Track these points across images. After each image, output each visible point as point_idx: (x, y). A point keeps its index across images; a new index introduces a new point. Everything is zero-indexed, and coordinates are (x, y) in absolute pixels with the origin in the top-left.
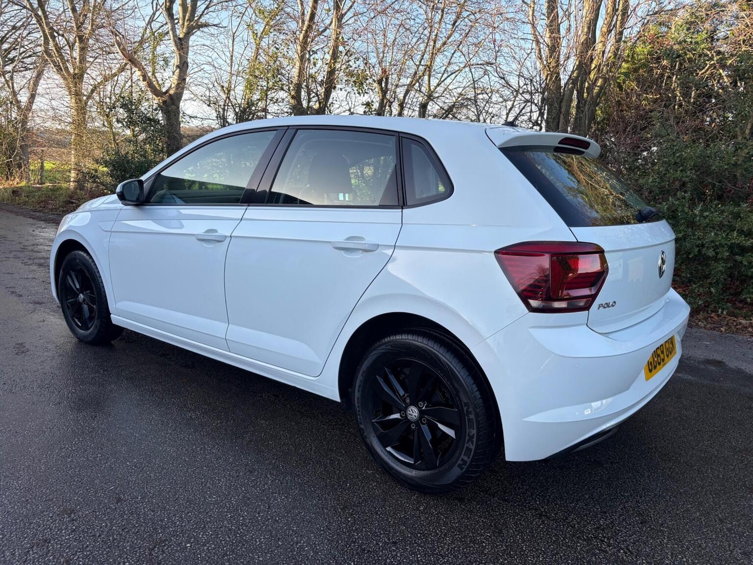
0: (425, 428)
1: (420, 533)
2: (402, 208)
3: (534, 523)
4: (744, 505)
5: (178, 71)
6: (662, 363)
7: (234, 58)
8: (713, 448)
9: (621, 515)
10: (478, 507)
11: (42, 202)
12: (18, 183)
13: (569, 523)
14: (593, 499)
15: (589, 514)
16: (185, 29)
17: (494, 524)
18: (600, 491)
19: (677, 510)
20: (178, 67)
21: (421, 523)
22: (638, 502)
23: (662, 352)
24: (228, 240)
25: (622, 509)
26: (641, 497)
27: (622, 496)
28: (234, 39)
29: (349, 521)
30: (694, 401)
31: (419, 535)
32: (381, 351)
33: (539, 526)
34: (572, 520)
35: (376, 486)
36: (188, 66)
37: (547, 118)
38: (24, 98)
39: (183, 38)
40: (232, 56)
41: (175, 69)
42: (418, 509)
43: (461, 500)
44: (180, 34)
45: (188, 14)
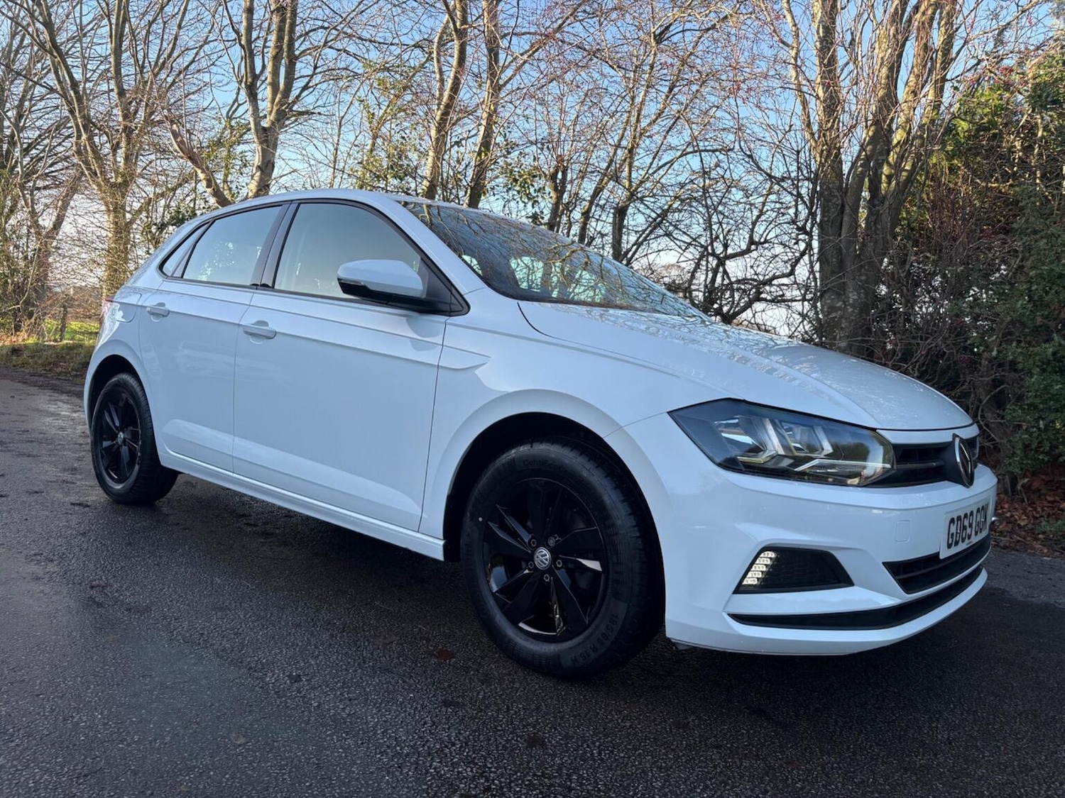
5: (258, 174)
7: (339, 153)
11: (50, 363)
12: (24, 340)
16: (273, 114)
20: (259, 168)
28: (340, 126)
36: (273, 167)
37: (821, 221)
38: (47, 221)
39: (270, 128)
40: (336, 149)
41: (254, 171)
44: (265, 123)
45: (279, 96)
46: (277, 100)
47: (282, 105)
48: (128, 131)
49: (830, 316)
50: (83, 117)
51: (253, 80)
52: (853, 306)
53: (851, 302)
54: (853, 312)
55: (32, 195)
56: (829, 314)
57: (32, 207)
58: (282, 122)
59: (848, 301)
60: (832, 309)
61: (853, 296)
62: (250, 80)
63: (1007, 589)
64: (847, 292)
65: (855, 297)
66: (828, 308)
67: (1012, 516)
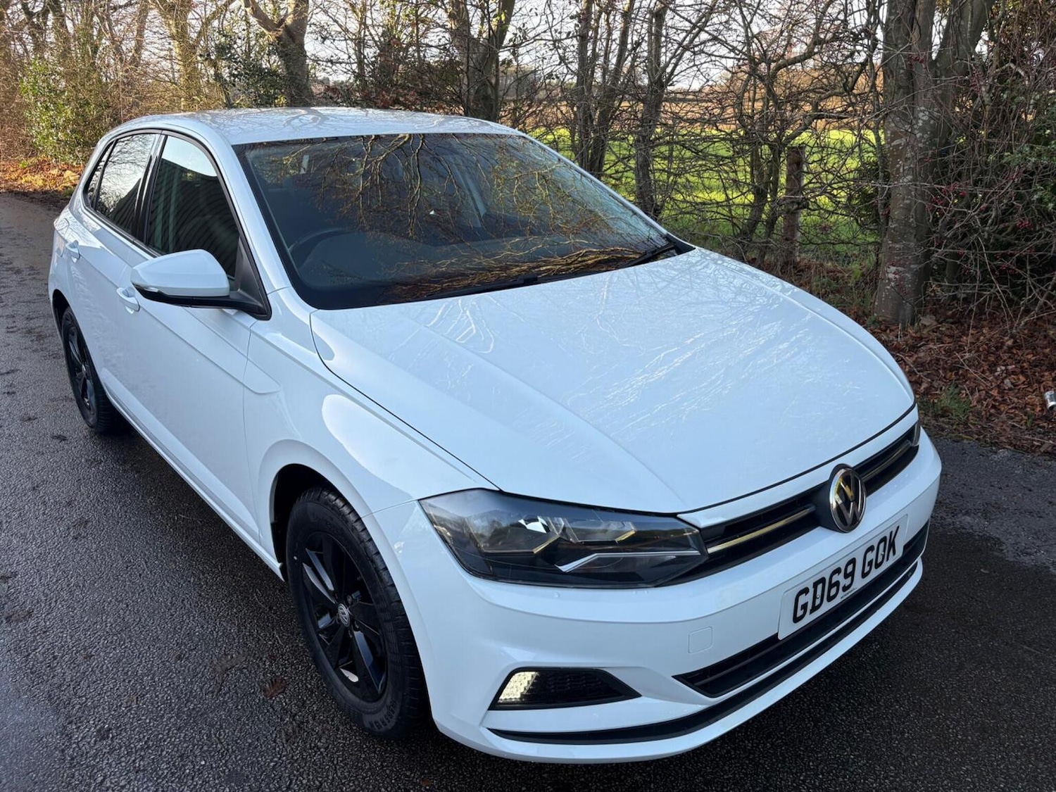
37: (887, 19)
49: (895, 143)
52: (922, 129)
53: (920, 124)
54: (921, 137)
56: (893, 140)
59: (917, 123)
60: (895, 135)
61: (923, 116)
63: (1003, 539)
64: (916, 113)
65: (926, 118)
66: (891, 134)
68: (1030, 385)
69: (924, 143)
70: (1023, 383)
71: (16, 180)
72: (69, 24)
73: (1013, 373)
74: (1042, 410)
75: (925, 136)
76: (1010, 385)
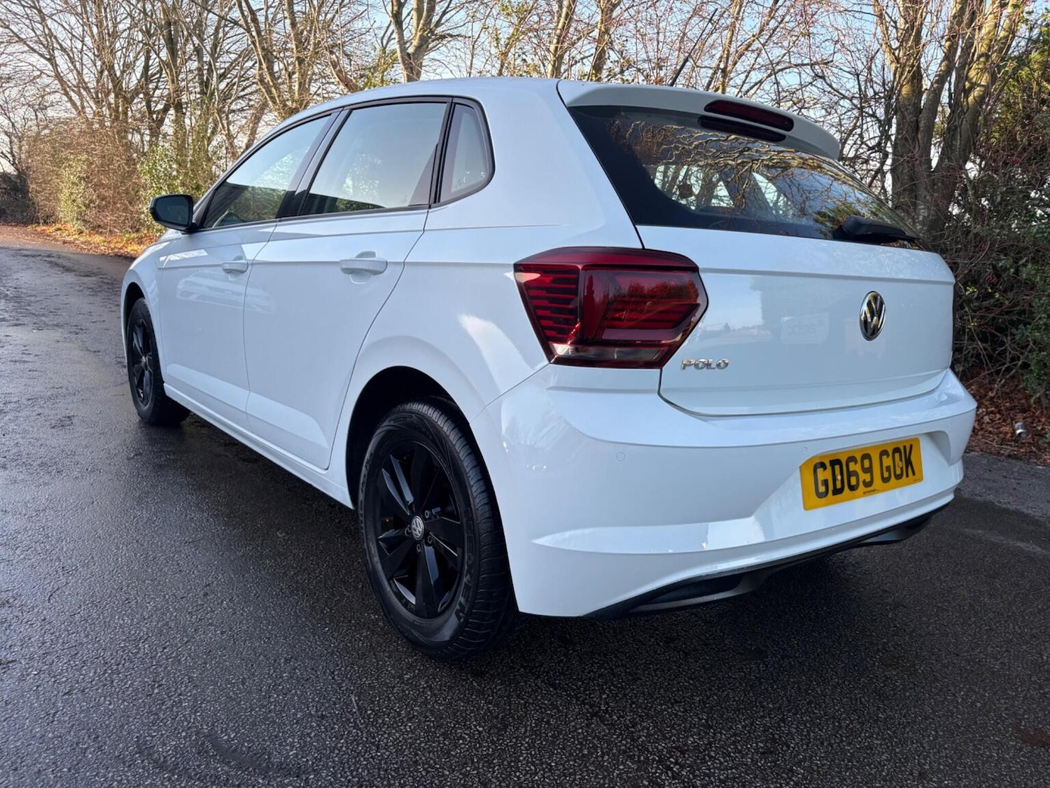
0: (429, 551)
1: (373, 710)
2: (430, 207)
3: (573, 724)
4: (992, 756)
6: (861, 488)
8: (997, 660)
9: (735, 735)
10: (498, 687)
13: (633, 732)
14: (705, 703)
15: (680, 725)
16: (417, 39)
17: (503, 717)
18: (728, 694)
19: (849, 744)
21: (388, 697)
22: (783, 720)
23: (869, 470)
24: (250, 267)
25: (744, 727)
26: (795, 714)
27: (763, 707)
29: (282, 677)
30: (1018, 585)
31: (369, 712)
32: (386, 428)
33: (577, 729)
34: (643, 730)
35: (366, 637)
38: (241, 141)
39: (414, 54)
42: (401, 677)
43: (478, 674)
44: (411, 50)
45: (422, 22)
46: (421, 26)
47: (425, 31)
48: (301, 61)
50: (263, 49)
51: (399, 9)
52: (923, 223)
54: (922, 229)
55: (227, 118)
57: (229, 130)
58: (425, 46)
59: (918, 218)
61: (923, 213)
62: (396, 8)
64: (917, 210)
67: (1043, 429)
68: (1004, 421)
69: (924, 233)
70: (999, 419)
71: (121, 249)
72: (187, 121)
73: (992, 412)
74: (1012, 436)
75: (925, 228)
76: (988, 420)
